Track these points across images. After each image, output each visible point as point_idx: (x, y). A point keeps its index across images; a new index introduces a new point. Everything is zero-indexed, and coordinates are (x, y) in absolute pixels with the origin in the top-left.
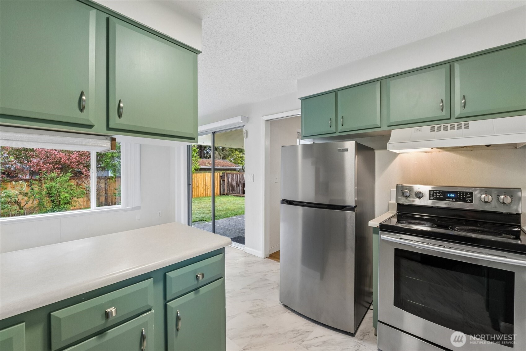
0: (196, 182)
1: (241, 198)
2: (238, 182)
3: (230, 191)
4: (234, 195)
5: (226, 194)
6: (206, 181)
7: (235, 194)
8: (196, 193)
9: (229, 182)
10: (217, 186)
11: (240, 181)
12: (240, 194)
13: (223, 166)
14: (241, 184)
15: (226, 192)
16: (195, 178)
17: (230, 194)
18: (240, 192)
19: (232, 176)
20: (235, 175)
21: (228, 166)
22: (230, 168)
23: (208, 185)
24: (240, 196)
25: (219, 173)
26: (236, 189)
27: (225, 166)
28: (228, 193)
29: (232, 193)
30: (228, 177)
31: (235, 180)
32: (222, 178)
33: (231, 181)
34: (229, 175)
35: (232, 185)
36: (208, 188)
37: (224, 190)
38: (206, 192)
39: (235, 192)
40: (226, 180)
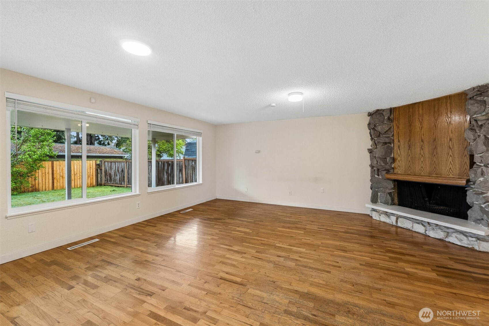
0: (58, 172)
1: (118, 188)
2: (116, 171)
3: (107, 181)
4: (111, 185)
5: (103, 184)
6: (75, 170)
7: (113, 184)
8: (58, 184)
9: (106, 171)
10: (93, 175)
11: (118, 169)
12: (118, 184)
13: (105, 153)
14: (119, 173)
15: (103, 182)
16: (58, 167)
17: (107, 184)
18: (118, 182)
19: (110, 165)
20: (112, 163)
21: (112, 153)
22: (113, 155)
23: (78, 175)
24: (118, 187)
25: (94, 161)
26: (114, 179)
27: (107, 153)
28: (106, 183)
29: (110, 183)
30: (106, 166)
31: (113, 169)
32: (98, 166)
33: (109, 169)
34: (106, 163)
35: (110, 174)
36: (78, 178)
37: (101, 180)
38: (76, 183)
39: (113, 182)
40: (103, 168)
